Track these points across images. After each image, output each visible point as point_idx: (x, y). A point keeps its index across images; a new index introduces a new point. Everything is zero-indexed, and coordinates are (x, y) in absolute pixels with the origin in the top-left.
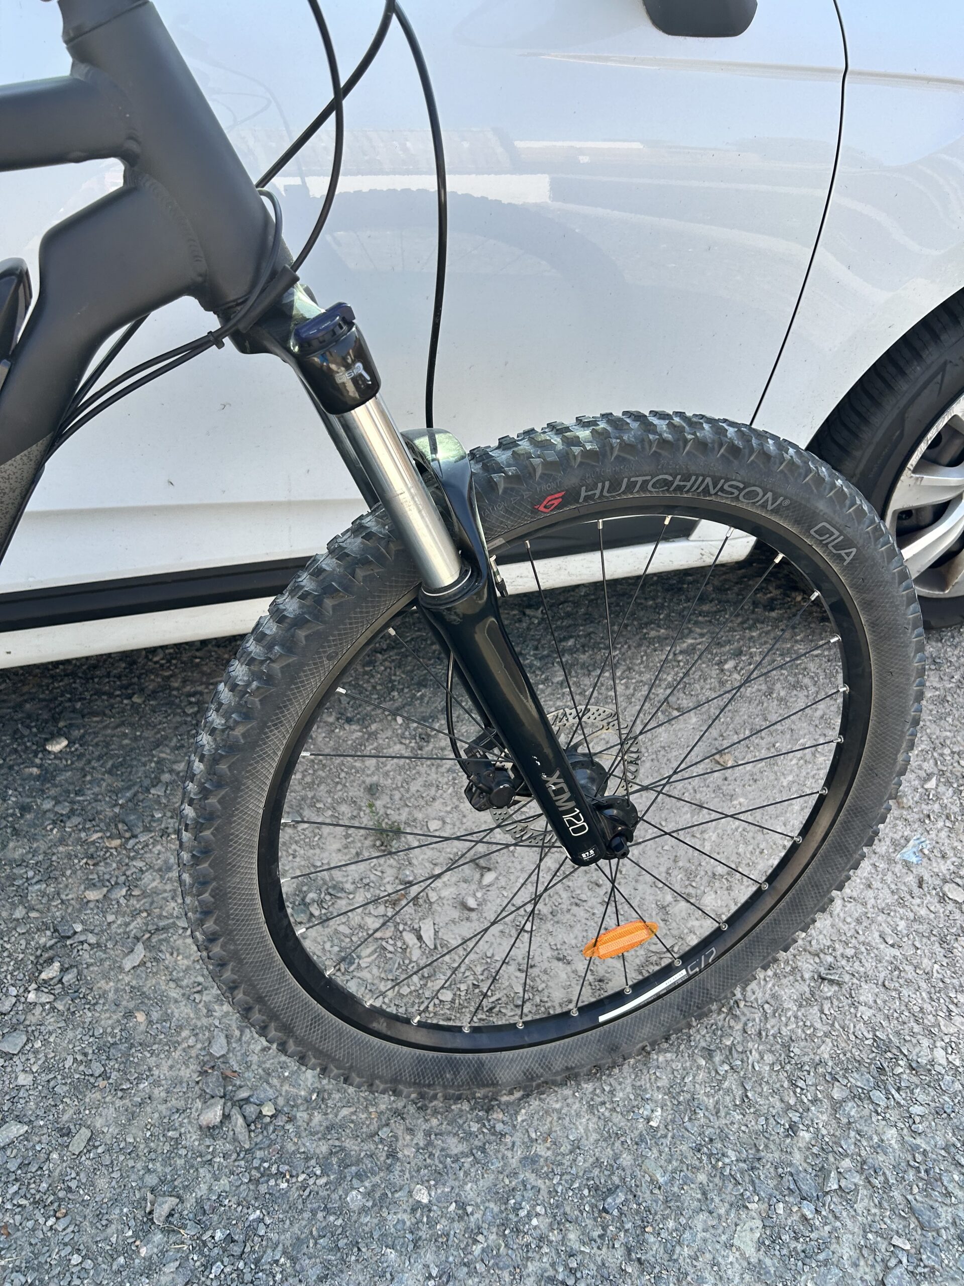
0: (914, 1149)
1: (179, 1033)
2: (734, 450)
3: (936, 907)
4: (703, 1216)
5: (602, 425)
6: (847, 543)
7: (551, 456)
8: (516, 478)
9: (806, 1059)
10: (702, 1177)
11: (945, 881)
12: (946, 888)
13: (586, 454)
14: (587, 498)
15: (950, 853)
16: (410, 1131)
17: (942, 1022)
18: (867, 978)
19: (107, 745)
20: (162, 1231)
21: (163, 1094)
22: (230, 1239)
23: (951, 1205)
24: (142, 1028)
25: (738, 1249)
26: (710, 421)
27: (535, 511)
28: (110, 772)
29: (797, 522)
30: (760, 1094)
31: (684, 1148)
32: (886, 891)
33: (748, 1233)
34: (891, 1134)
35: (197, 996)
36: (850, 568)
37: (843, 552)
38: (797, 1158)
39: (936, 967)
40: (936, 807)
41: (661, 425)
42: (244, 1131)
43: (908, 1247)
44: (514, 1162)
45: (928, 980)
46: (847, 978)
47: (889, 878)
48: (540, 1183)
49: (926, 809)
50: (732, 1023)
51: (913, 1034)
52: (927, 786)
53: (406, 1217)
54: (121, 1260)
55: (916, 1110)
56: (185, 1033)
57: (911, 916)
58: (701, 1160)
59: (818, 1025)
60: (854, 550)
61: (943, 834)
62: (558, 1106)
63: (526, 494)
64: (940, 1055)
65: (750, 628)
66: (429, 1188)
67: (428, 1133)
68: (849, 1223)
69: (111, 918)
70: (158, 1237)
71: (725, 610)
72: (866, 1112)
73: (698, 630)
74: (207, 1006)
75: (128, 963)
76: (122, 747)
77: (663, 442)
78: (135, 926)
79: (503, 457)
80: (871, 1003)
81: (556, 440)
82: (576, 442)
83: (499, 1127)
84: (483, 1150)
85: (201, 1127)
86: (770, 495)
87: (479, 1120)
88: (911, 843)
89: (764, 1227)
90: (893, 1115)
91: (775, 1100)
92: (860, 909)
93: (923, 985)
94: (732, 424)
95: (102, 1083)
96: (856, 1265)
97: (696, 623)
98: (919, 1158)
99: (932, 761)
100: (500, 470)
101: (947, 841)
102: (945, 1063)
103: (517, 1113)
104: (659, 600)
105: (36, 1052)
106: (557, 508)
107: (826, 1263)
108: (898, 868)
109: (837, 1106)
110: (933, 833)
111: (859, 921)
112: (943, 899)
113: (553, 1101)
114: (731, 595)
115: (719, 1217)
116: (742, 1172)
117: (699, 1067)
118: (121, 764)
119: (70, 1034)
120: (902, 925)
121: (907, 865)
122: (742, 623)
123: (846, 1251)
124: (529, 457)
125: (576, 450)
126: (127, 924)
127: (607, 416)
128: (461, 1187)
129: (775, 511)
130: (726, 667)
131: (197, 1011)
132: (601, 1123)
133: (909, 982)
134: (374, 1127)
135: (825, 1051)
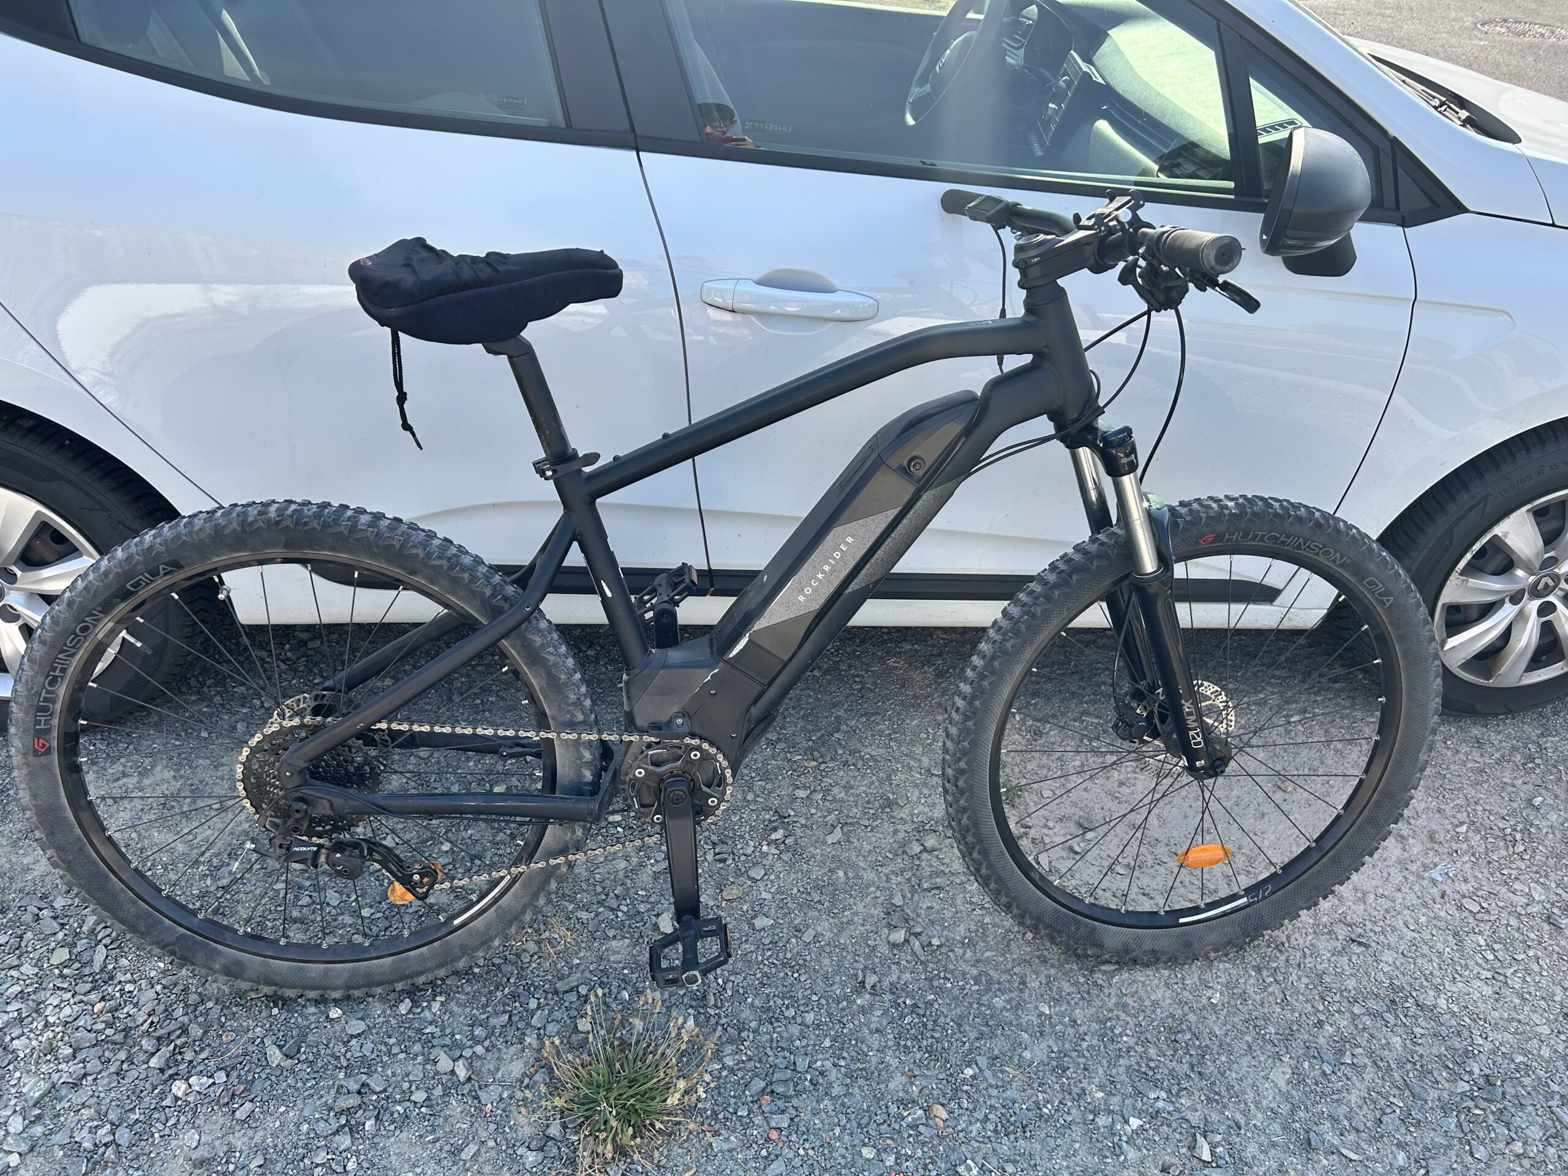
0: (1412, 1052)
1: (868, 888)
2: (1318, 525)
3: (1453, 910)
4: (1248, 1058)
5: (1241, 500)
6: (1387, 593)
7: (1212, 514)
8: (1191, 523)
9: (1334, 986)
10: (1248, 1038)
11: (1464, 896)
12: (1464, 901)
13: (1231, 514)
14: (1228, 540)
15: (1472, 879)
16: (1036, 973)
17: (1447, 984)
18: (1389, 947)
19: (798, 700)
20: (870, 993)
21: (861, 921)
22: (915, 1005)
23: (1438, 1089)
24: (843, 880)
25: (1273, 1081)
26: (1305, 506)
27: (1197, 543)
28: (802, 718)
29: (1355, 574)
30: (1297, 1000)
31: (1236, 1020)
32: (1413, 896)
33: (1281, 1075)
34: (1396, 1041)
35: (880, 869)
36: (1389, 610)
37: (1384, 599)
38: (1321, 1040)
39: (1448, 949)
40: (1464, 846)
41: (1276, 505)
42: (920, 949)
43: (1401, 1105)
44: (1110, 1005)
45: (1439, 957)
46: (1373, 944)
47: (1417, 888)
48: (1129, 1019)
49: (1455, 846)
50: (1278, 954)
51: (1422, 986)
52: (1459, 830)
53: (1034, 1019)
54: (845, 1003)
55: (1418, 1031)
56: (872, 889)
57: (1432, 915)
58: (1248, 1028)
59: (1346, 967)
60: (1392, 599)
61: (1468, 866)
62: (1143, 979)
63: (1195, 532)
64: (1442, 1002)
65: (1315, 694)
66: (1050, 1007)
67: (1048, 977)
68: (1358, 1084)
69: (813, 811)
70: (867, 996)
71: (1294, 677)
72: (1379, 1025)
73: (1269, 689)
74: (886, 875)
75: (830, 839)
76: (808, 703)
77: (1276, 514)
78: (831, 818)
79: (1183, 510)
80: (1391, 962)
81: (1214, 505)
82: (1226, 507)
83: (1100, 982)
84: (1088, 993)
85: (889, 942)
86: (1338, 555)
87: (1084, 976)
88: (1439, 867)
89: (1293, 1073)
90: (1400, 1030)
91: (1309, 1006)
92: (1389, 904)
93: (1435, 959)
94: (1318, 510)
95: (819, 907)
96: (1360, 1107)
97: (1268, 683)
98: (1416, 1058)
99: (1465, 814)
100: (1181, 516)
101: (1469, 871)
102: (1445, 1007)
103: (1112, 977)
104: (1237, 662)
105: (772, 881)
106: (1211, 543)
107: (1337, 1101)
108: (1425, 883)
109: (1354, 1017)
110: (1459, 864)
111: (1387, 911)
112: (1460, 908)
113: (1140, 975)
114: (1299, 666)
115: (1260, 1062)
116: (1279, 1040)
117: (1250, 976)
118: (810, 714)
119: (793, 876)
120: (1423, 919)
121: (1434, 882)
122: (1309, 689)
123: (1354, 1099)
124: (1198, 512)
125: (1226, 512)
126: (825, 817)
127: (1244, 497)
128: (1073, 1010)
129: (1341, 566)
130: (1292, 720)
131: (879, 878)
132: (1174, 994)
133: (1423, 956)
134: (1009, 966)
135: (1351, 984)
